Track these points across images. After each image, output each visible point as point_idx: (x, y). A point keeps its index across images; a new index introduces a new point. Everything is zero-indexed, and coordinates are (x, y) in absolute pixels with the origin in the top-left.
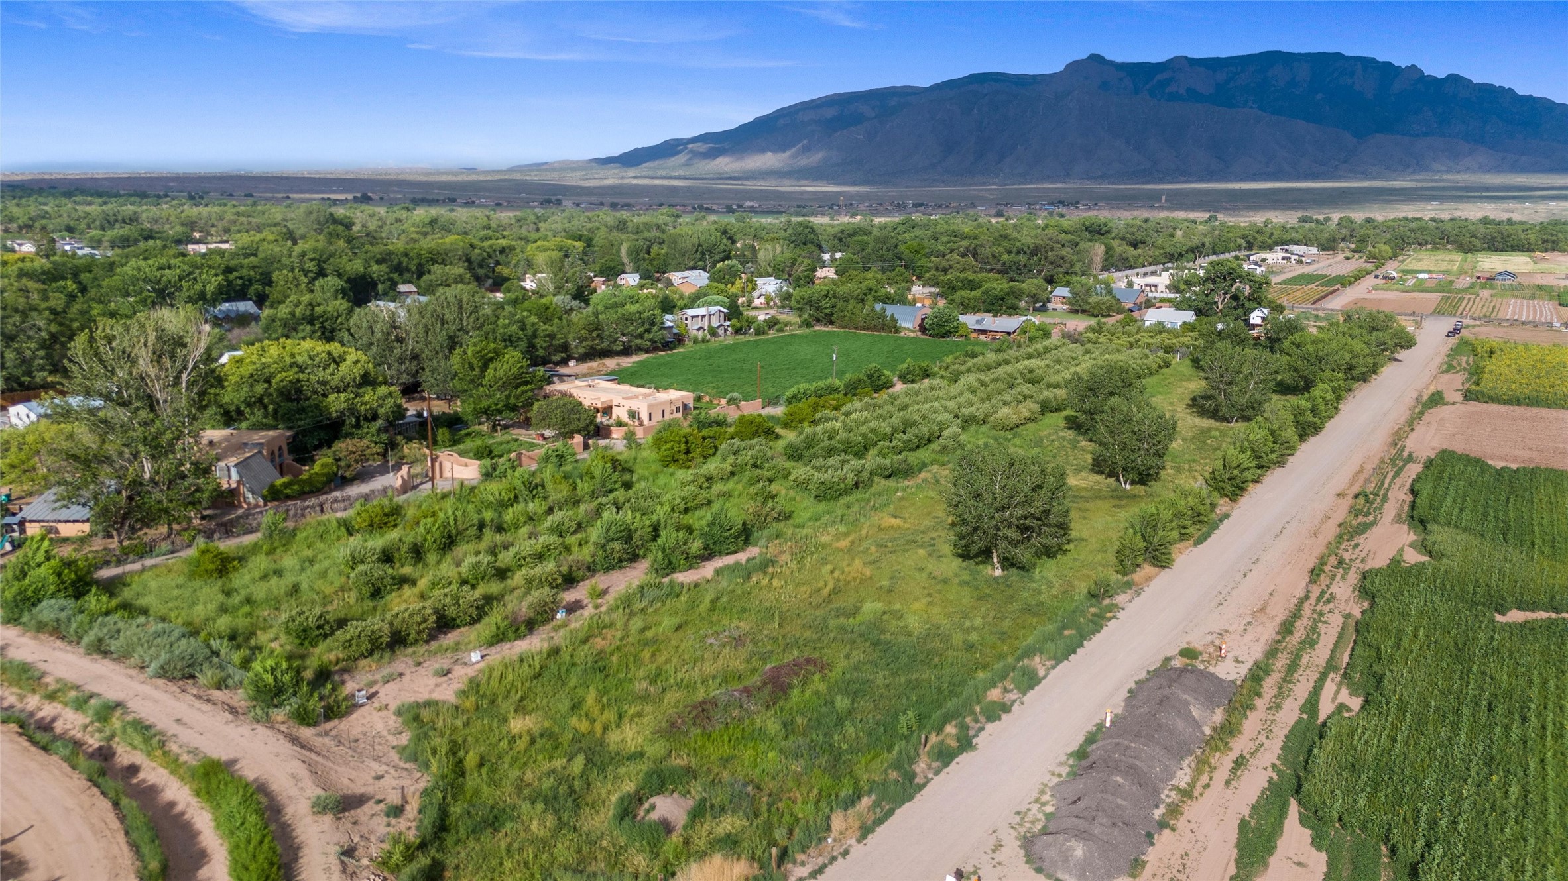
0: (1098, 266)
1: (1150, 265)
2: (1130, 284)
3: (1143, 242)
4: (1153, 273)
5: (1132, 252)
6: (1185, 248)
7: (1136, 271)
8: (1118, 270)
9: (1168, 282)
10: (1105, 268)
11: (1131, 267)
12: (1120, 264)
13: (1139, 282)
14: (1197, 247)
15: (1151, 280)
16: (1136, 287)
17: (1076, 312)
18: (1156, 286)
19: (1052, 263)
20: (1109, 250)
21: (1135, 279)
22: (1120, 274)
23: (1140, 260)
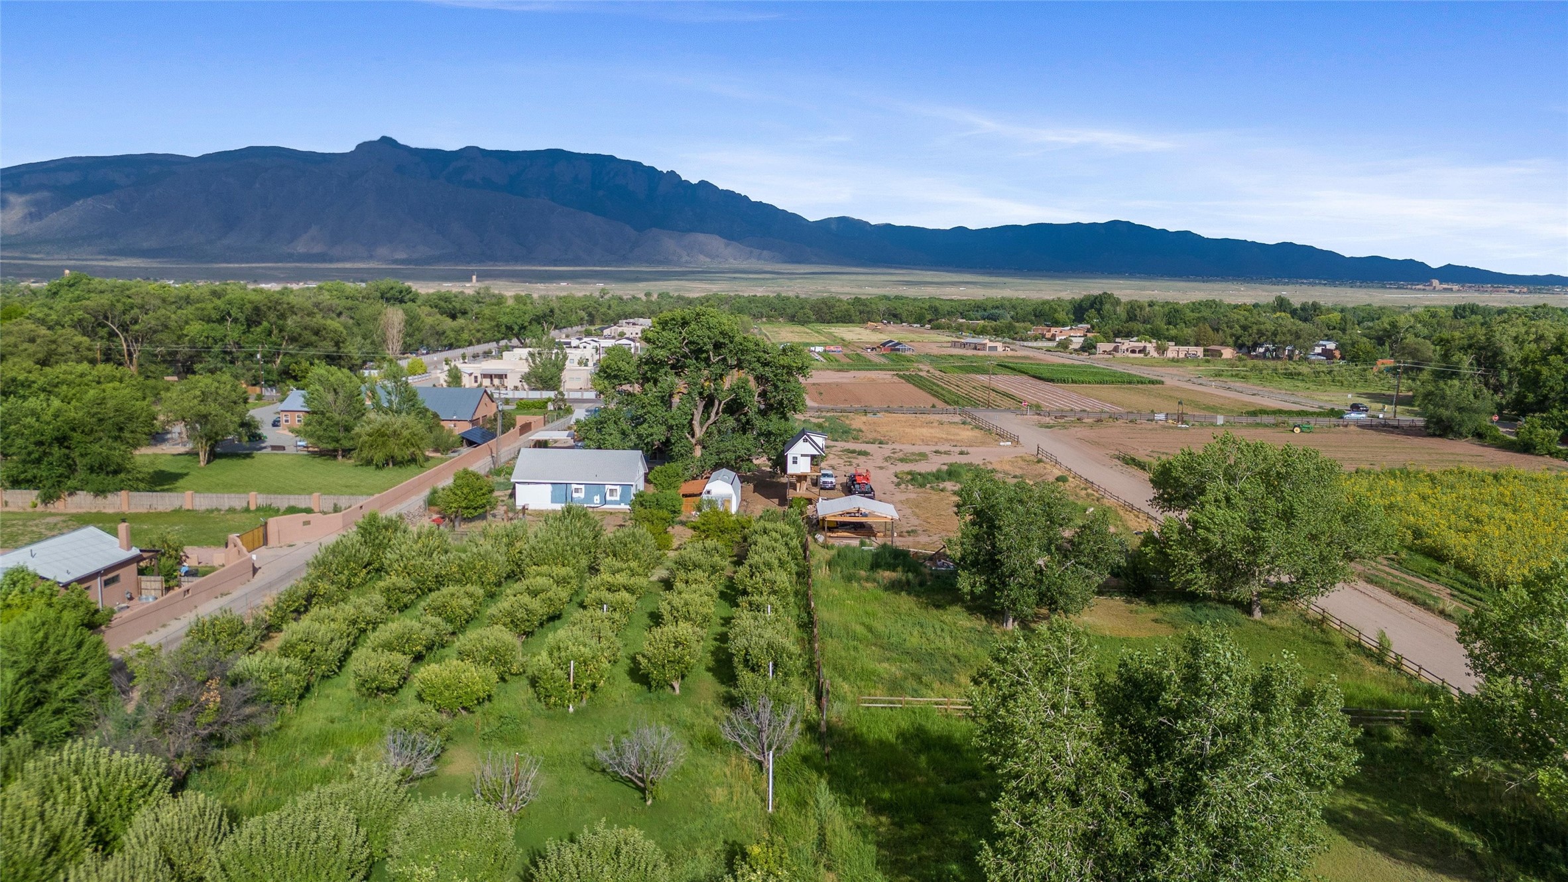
0: (398, 347)
1: (479, 342)
2: (455, 377)
3: (464, 313)
4: (487, 354)
5: (448, 323)
6: (527, 318)
7: (460, 351)
8: (431, 350)
9: (526, 369)
10: (407, 349)
11: (451, 347)
12: (432, 342)
13: (469, 371)
14: (544, 316)
15: (491, 366)
16: (467, 382)
17: (331, 454)
18: (501, 377)
19: (293, 339)
20: (411, 321)
21: (466, 368)
22: (435, 357)
23: (465, 336)
